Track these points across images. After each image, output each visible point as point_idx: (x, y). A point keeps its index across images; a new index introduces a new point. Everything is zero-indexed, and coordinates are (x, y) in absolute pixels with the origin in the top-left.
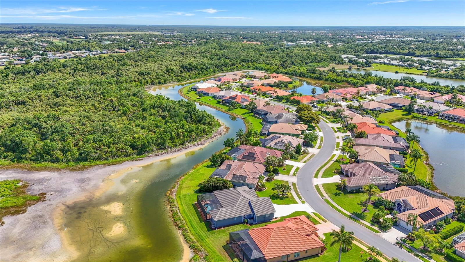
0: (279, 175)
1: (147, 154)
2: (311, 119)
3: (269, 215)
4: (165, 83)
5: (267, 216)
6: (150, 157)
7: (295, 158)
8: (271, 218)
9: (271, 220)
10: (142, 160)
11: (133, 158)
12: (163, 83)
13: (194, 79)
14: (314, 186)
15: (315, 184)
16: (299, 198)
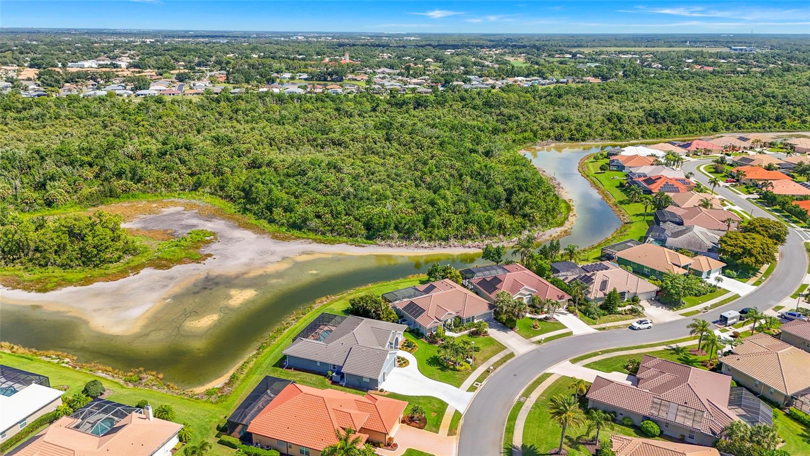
0: (511, 333)
1: (378, 241)
2: (740, 251)
3: (368, 381)
4: (583, 140)
5: (364, 380)
6: (379, 245)
7: (591, 316)
8: (372, 387)
9: (372, 389)
10: (363, 247)
11: (357, 241)
12: (577, 140)
13: (650, 139)
14: (543, 373)
15: (549, 371)
16: (476, 381)
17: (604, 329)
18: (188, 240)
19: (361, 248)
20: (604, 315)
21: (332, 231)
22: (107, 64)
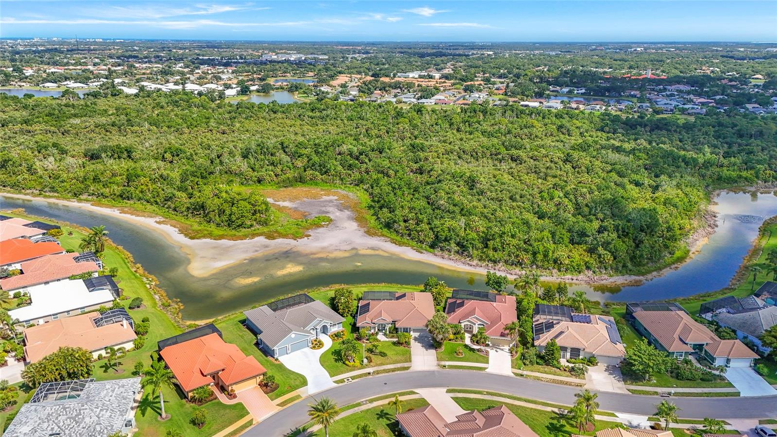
1: (437, 251)
6: (435, 255)
7: (523, 361)
8: (273, 355)
9: (271, 357)
10: (422, 253)
14: (411, 390)
15: (416, 390)
16: (351, 377)
17: (522, 375)
18: (308, 222)
19: (419, 254)
20: (537, 363)
21: (409, 235)
22: (424, 75)
